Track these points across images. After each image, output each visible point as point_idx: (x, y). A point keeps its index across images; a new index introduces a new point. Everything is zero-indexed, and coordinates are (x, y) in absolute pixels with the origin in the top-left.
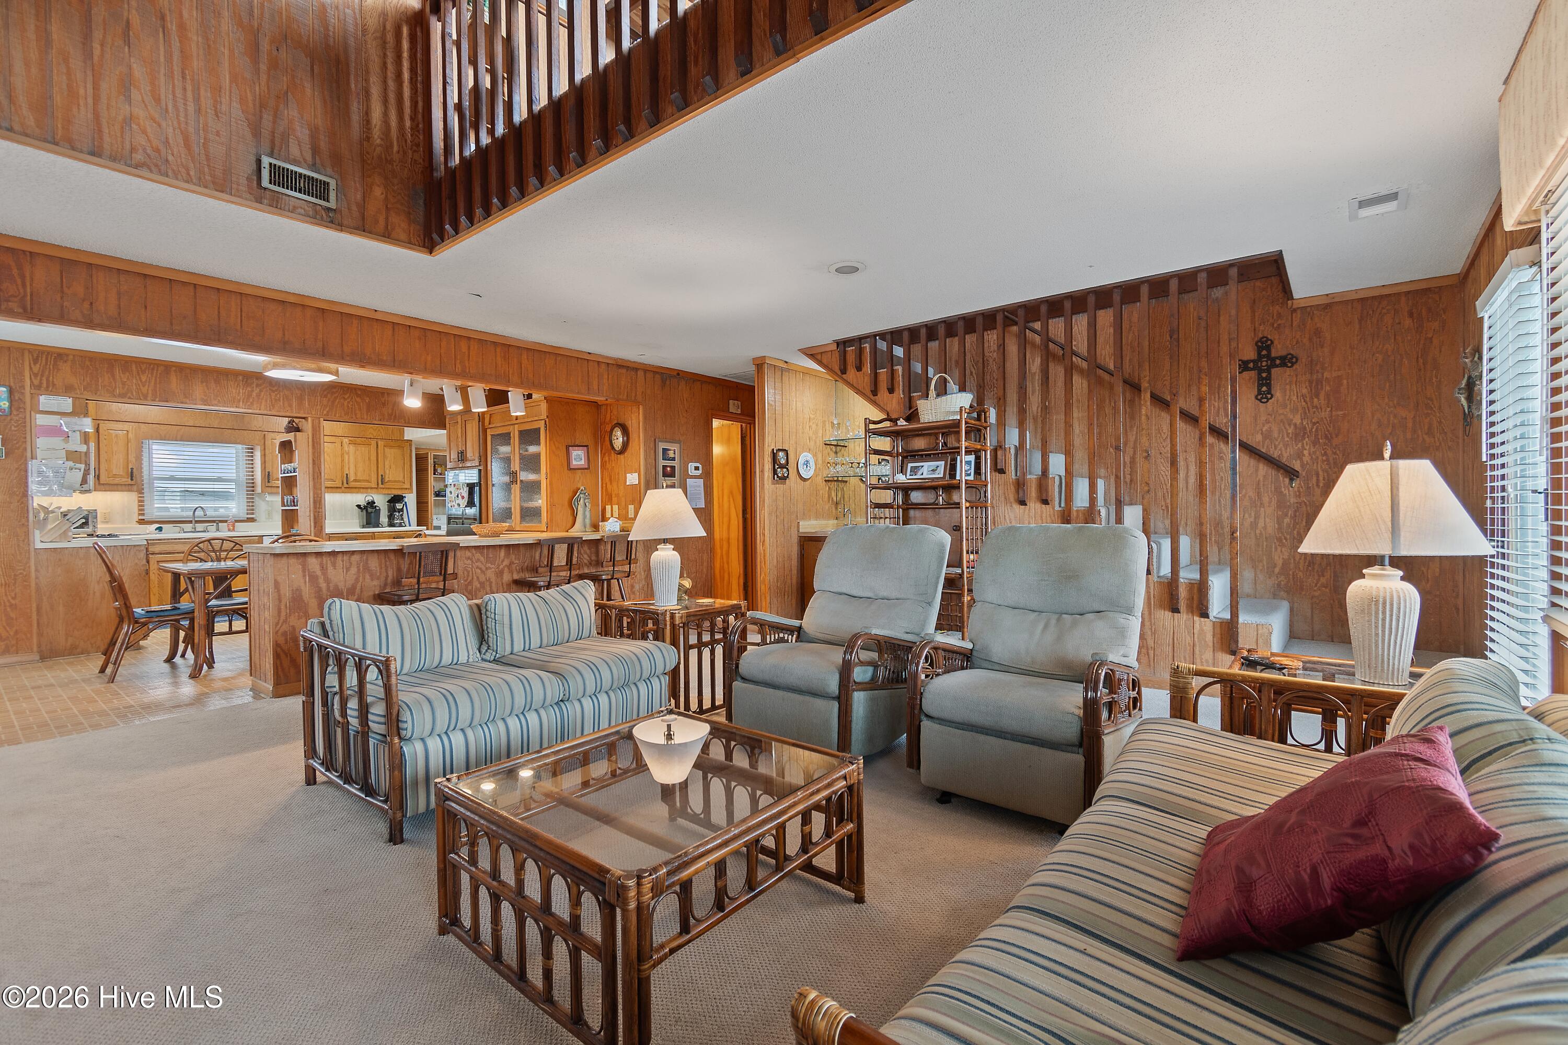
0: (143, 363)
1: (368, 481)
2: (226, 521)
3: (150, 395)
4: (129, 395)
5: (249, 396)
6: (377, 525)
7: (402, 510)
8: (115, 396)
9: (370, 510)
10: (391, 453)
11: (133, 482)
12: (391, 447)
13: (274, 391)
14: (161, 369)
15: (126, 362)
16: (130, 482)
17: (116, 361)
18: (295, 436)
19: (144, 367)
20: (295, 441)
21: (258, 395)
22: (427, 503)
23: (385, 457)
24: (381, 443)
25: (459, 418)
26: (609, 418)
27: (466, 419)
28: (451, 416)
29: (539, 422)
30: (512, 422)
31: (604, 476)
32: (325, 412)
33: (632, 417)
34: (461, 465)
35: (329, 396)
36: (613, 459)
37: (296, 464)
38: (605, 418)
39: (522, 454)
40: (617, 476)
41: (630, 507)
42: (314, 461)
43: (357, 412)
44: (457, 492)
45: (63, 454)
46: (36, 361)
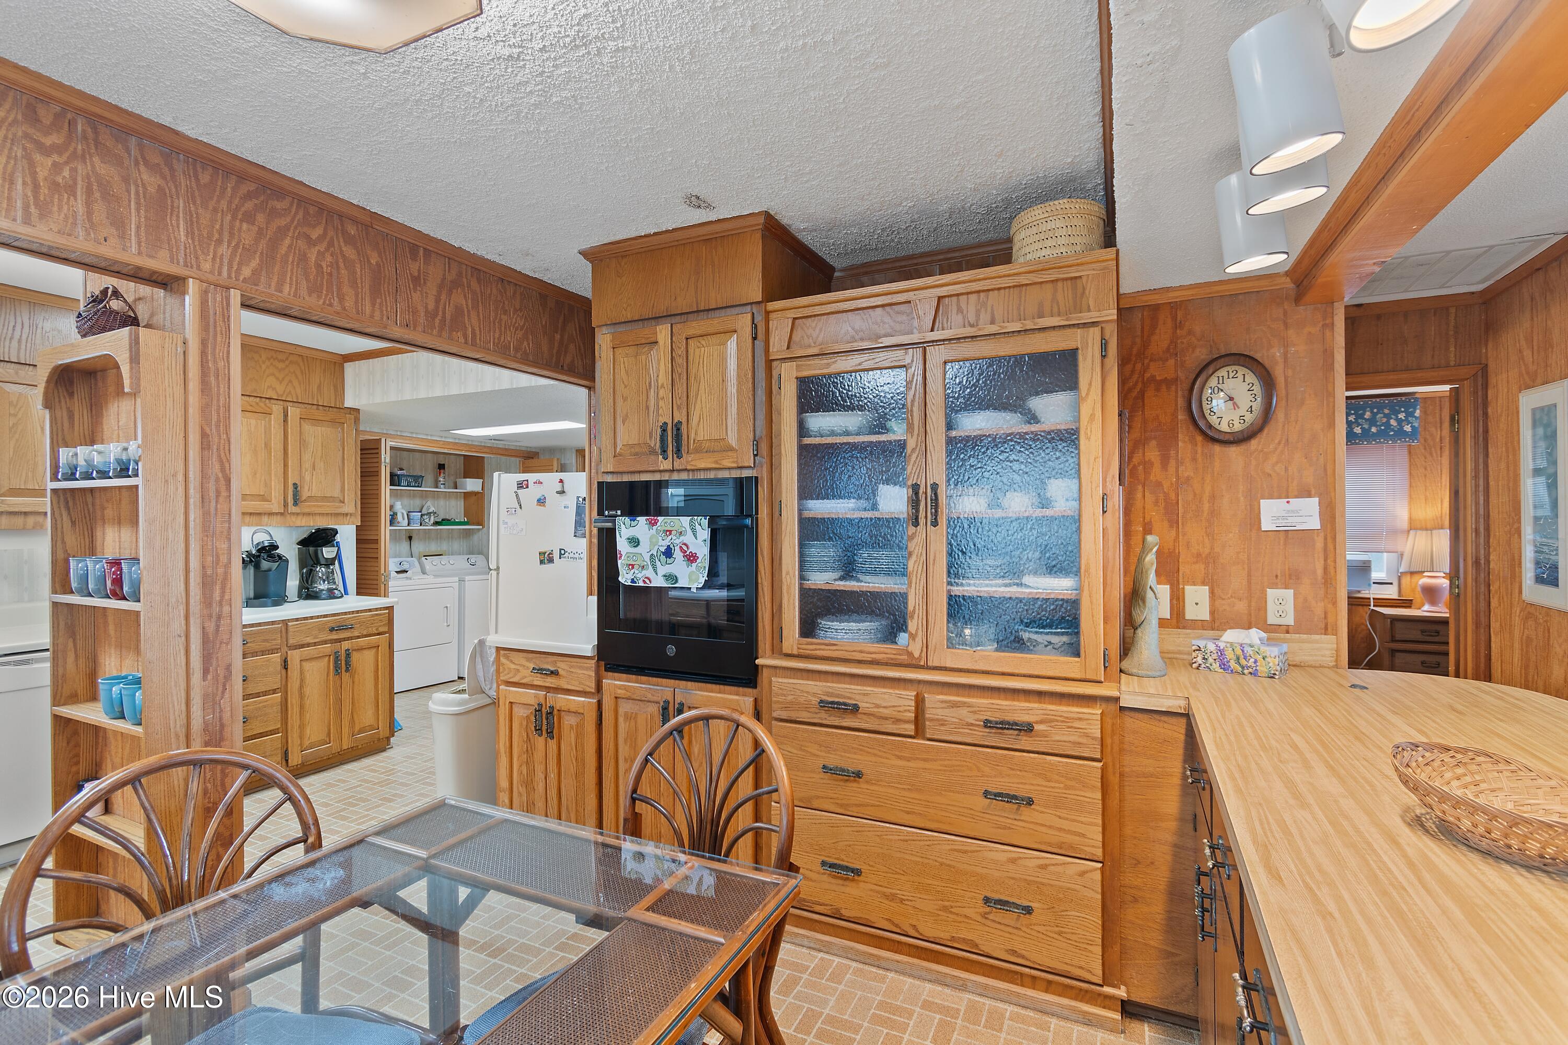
1: (263, 498)
6: (280, 599)
7: (330, 563)
9: (265, 565)
10: (316, 434)
12: (316, 421)
18: (135, 342)
20: (137, 363)
22: (376, 541)
23: (302, 443)
24: (294, 412)
25: (663, 332)
26: (1165, 344)
27: (691, 332)
28: (621, 328)
29: (1069, 331)
30: (915, 338)
31: (1138, 503)
32: (246, 272)
33: (1291, 333)
34: (666, 465)
35: (261, 218)
36: (1194, 459)
37: (133, 446)
38: (1146, 345)
39: (954, 433)
40: (1206, 506)
41: (1271, 593)
42: (204, 435)
43: (346, 289)
44: (661, 542)
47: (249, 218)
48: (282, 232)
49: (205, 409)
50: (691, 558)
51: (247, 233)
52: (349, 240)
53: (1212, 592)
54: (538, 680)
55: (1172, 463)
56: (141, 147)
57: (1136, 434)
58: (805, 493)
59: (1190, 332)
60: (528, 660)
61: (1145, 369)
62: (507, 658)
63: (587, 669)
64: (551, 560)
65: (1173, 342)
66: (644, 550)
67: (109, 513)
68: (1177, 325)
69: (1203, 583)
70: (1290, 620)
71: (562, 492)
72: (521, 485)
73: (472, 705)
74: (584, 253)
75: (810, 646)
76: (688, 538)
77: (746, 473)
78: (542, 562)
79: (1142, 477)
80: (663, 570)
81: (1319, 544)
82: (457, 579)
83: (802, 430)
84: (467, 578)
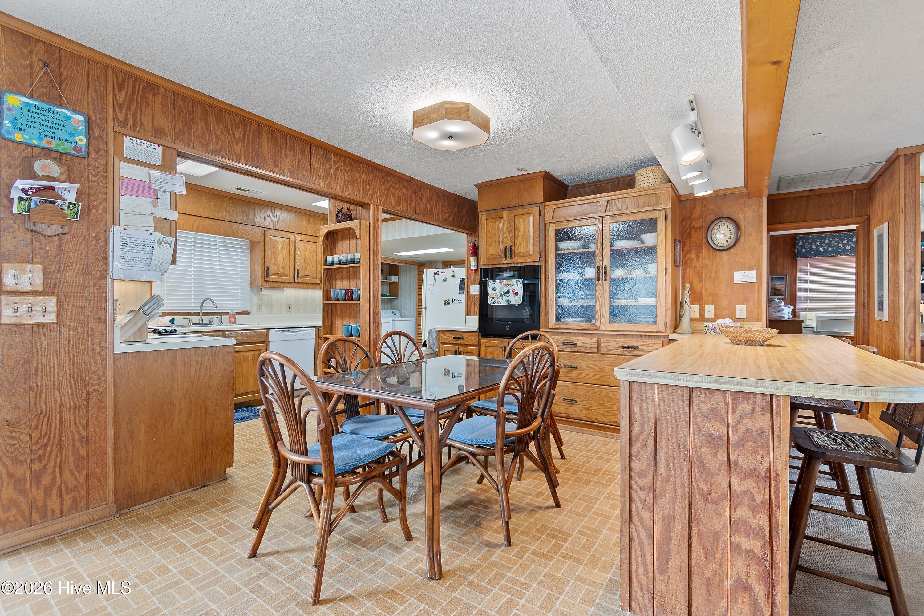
0: (237, 115)
2: (227, 314)
3: (242, 157)
4: (223, 153)
5: (328, 173)
8: (208, 152)
13: (347, 172)
14: (254, 126)
15: (221, 111)
17: (211, 106)
18: (359, 224)
19: (237, 120)
20: (360, 229)
21: (335, 174)
25: (505, 214)
26: (699, 214)
27: (516, 214)
28: (489, 212)
29: (654, 212)
30: (599, 215)
31: (688, 274)
32: (383, 201)
33: (746, 208)
34: (507, 261)
35: (386, 183)
36: (709, 257)
37: (357, 255)
38: (691, 214)
39: (613, 248)
40: (713, 274)
41: (738, 307)
42: (374, 251)
43: (404, 204)
44: (505, 289)
45: (150, 221)
46: (121, 86)
47: (383, 184)
48: (390, 186)
49: (374, 243)
50: (516, 294)
51: (383, 188)
52: (405, 187)
53: (715, 307)
54: (457, 342)
55: (701, 259)
56: (363, 166)
57: (687, 248)
58: (557, 271)
59: (708, 209)
60: (452, 334)
61: (691, 223)
62: (443, 334)
63: (475, 336)
64: (449, 303)
65: (702, 213)
66: (498, 292)
68: (703, 206)
69: (712, 304)
70: (744, 317)
71: (453, 276)
72: (436, 274)
74: (476, 186)
75: (559, 325)
76: (515, 287)
77: (536, 264)
78: (445, 304)
79: (689, 264)
80: (505, 299)
81: (756, 288)
82: (391, 319)
83: (557, 248)
84: (396, 319)
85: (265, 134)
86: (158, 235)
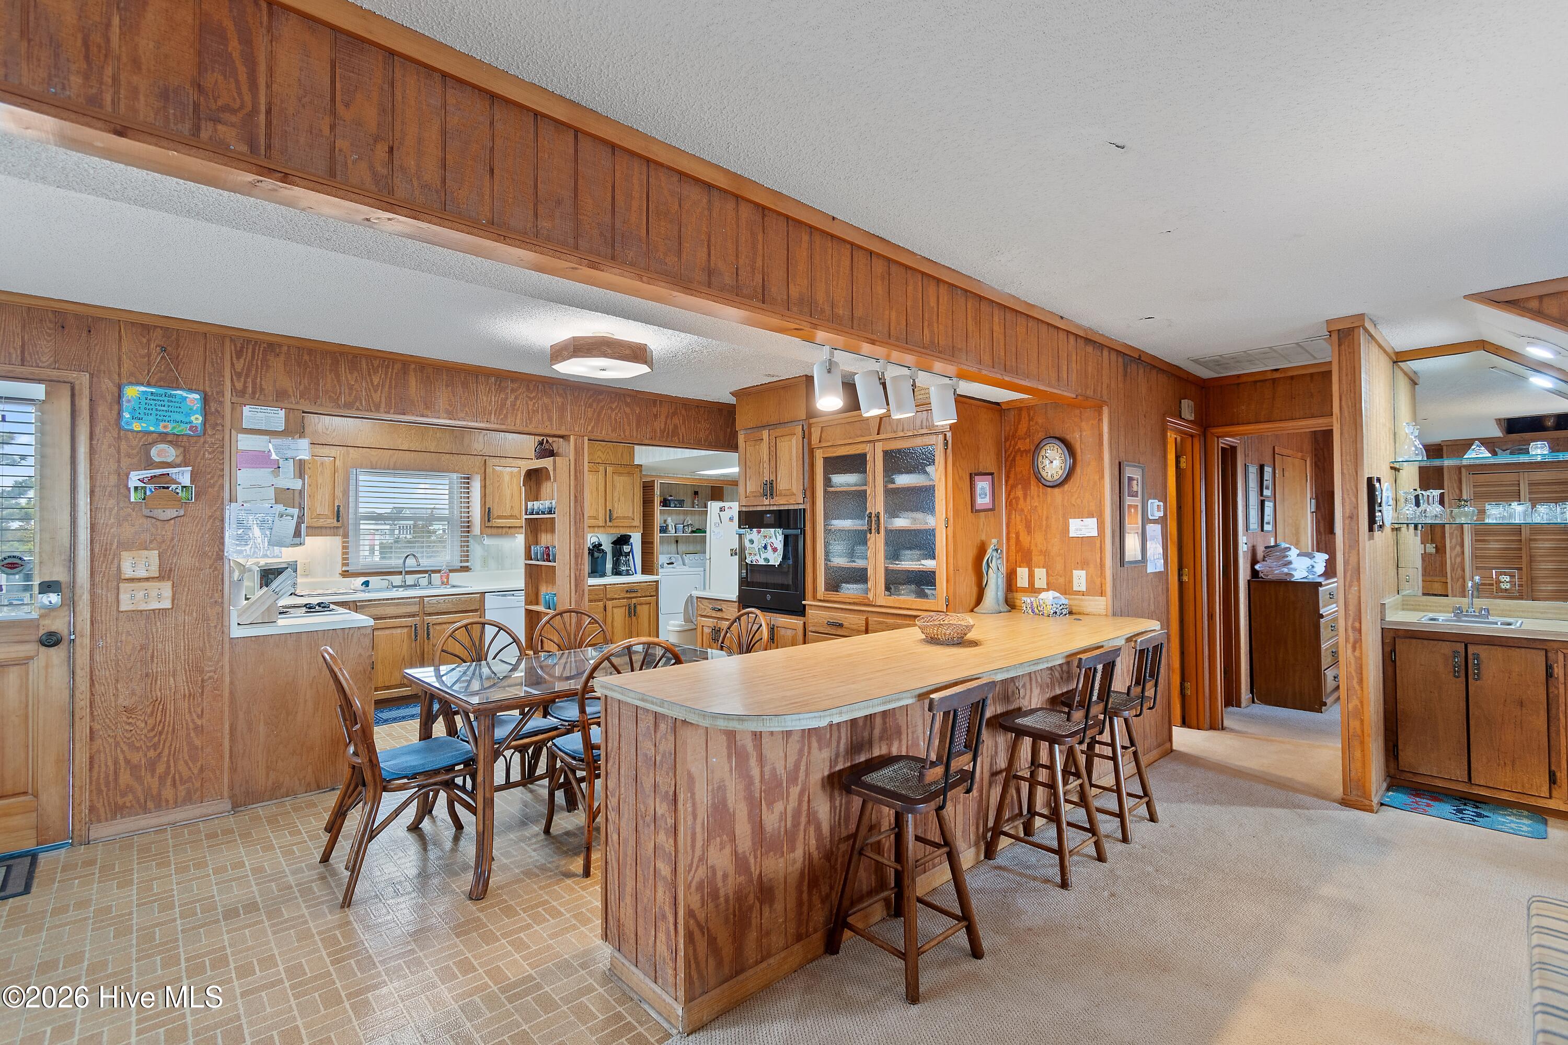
0: (376, 358)
1: (595, 518)
2: (439, 571)
3: (383, 405)
4: (357, 404)
5: (503, 405)
6: (603, 575)
7: (627, 554)
8: (339, 407)
9: (596, 554)
10: (621, 482)
11: (339, 524)
12: (620, 474)
13: (531, 399)
14: (398, 366)
15: (355, 356)
16: (336, 524)
17: (341, 354)
18: (555, 462)
19: (376, 363)
20: (554, 470)
21: (513, 405)
22: (652, 543)
23: (613, 486)
24: (609, 469)
25: (765, 434)
26: (1025, 430)
27: (777, 434)
28: (749, 431)
29: (927, 437)
30: (870, 438)
31: (1013, 521)
32: (590, 428)
33: (1083, 423)
34: (767, 502)
35: (595, 405)
36: (1039, 496)
37: (554, 502)
38: (1016, 430)
39: (891, 486)
40: (1044, 522)
42: (576, 497)
43: (626, 427)
44: (762, 542)
45: (271, 493)
46: (239, 354)
47: (591, 406)
48: (602, 408)
49: (576, 486)
50: (775, 550)
51: (590, 412)
52: (627, 405)
53: (1047, 572)
54: (714, 614)
55: (1029, 497)
56: (557, 388)
57: (1011, 482)
58: (826, 517)
59: (1037, 423)
60: (710, 603)
61: (1016, 444)
62: (701, 602)
63: (735, 607)
65: (1029, 429)
66: (755, 545)
67: (543, 527)
68: (1031, 419)
69: (1043, 567)
70: (1083, 588)
72: (722, 509)
73: (686, 628)
74: (732, 393)
75: (833, 596)
76: (773, 540)
77: (800, 507)
79: (1015, 506)
80: (763, 556)
81: (1098, 545)
83: (828, 482)
85: (412, 373)
86: (280, 508)
